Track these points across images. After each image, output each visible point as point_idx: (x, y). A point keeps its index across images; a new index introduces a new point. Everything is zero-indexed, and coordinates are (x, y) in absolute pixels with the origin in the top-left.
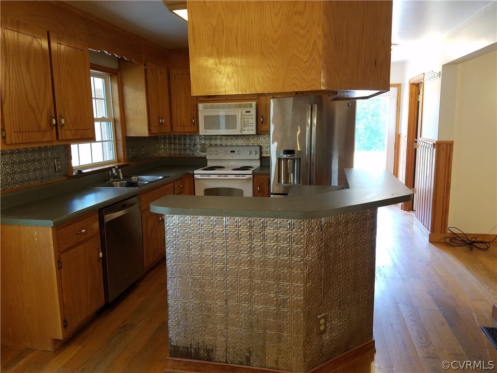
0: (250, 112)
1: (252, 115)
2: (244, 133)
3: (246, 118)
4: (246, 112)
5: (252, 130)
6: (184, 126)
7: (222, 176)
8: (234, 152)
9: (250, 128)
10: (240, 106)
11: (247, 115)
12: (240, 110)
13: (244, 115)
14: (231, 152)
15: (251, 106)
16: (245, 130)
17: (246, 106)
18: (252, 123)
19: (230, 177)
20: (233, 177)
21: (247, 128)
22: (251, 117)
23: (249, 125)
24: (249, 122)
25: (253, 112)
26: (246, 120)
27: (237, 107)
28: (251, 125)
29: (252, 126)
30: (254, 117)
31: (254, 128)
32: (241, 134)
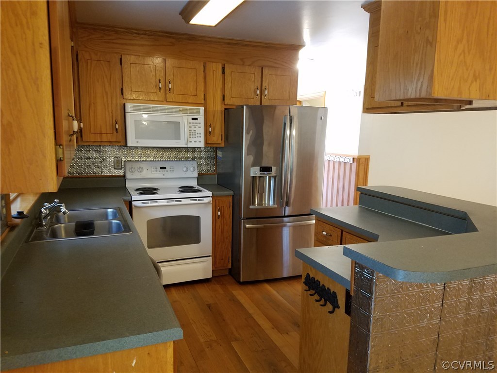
0: (196, 119)
1: (200, 123)
2: (191, 145)
3: (193, 127)
4: (193, 119)
5: (200, 142)
6: (101, 133)
7: (173, 201)
8: (165, 168)
9: (198, 139)
10: (184, 111)
11: (193, 123)
12: (185, 117)
13: (190, 123)
14: (161, 168)
15: (198, 112)
16: (191, 142)
17: (192, 112)
18: (200, 134)
19: (184, 201)
20: (188, 201)
21: (195, 139)
22: (199, 125)
23: (197, 135)
24: (197, 132)
25: (201, 119)
26: (193, 129)
27: (180, 111)
28: (199, 135)
29: (200, 137)
30: (202, 125)
31: (202, 139)
32: (186, 146)
